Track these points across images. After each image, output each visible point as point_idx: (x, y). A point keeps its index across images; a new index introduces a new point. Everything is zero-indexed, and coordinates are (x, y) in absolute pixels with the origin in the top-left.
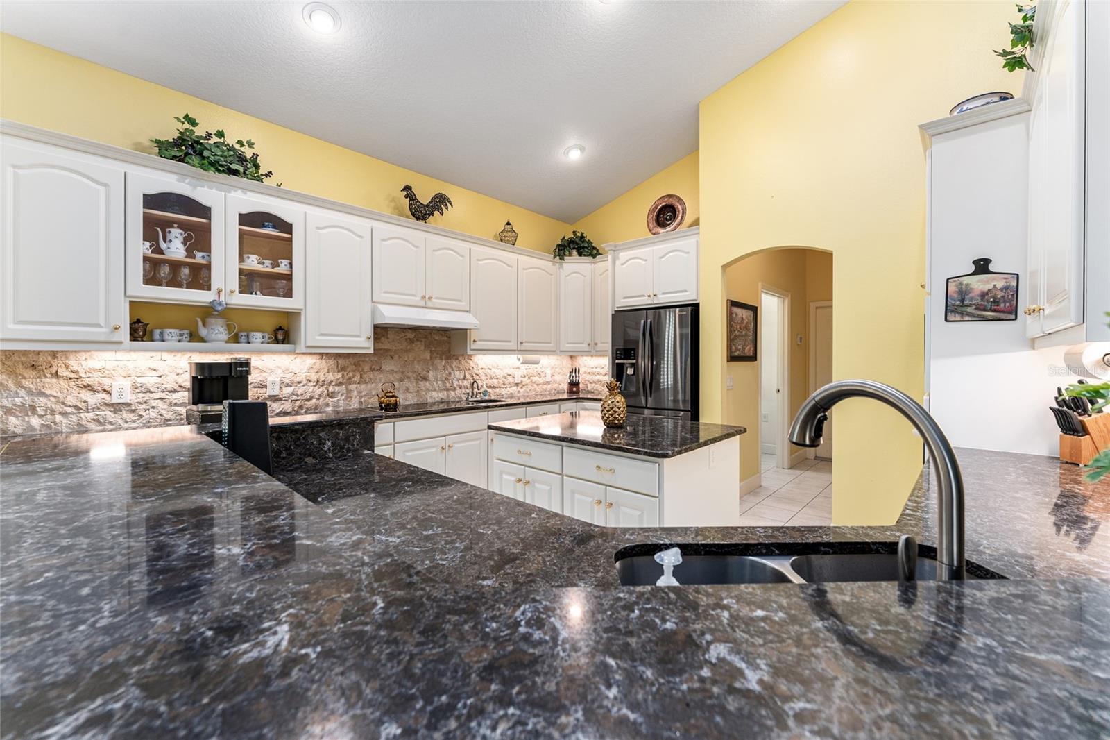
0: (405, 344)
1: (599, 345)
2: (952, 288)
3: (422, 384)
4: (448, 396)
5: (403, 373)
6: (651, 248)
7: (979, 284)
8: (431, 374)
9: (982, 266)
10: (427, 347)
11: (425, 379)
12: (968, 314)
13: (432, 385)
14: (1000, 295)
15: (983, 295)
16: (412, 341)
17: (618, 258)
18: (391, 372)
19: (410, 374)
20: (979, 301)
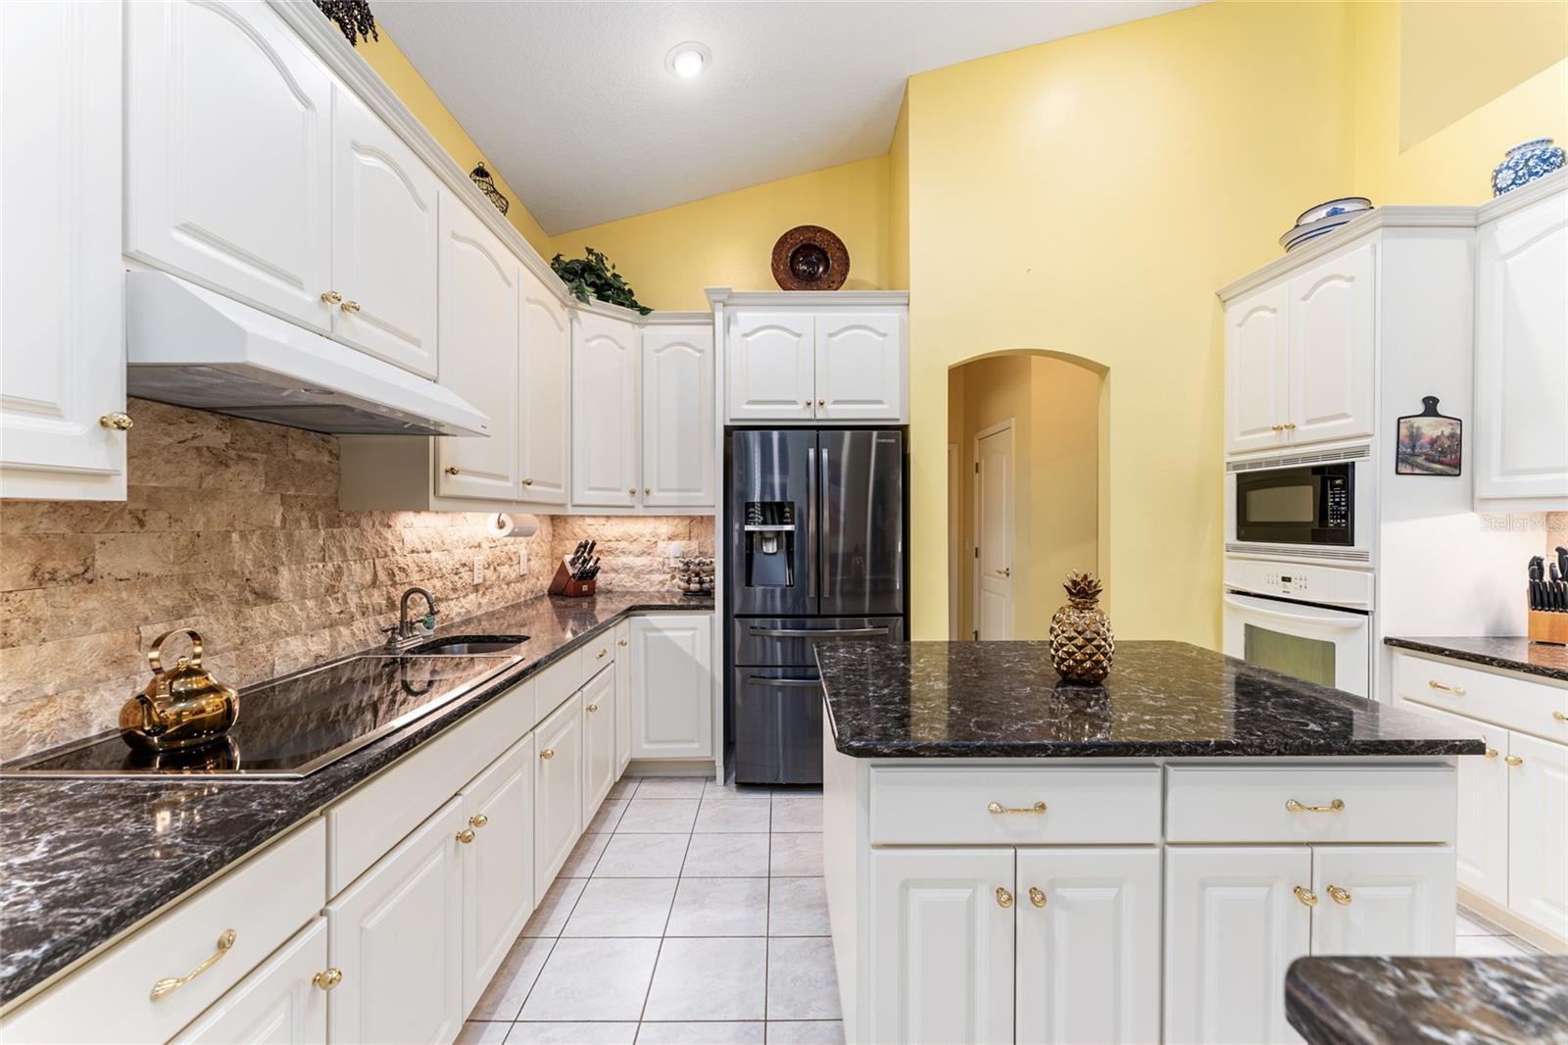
0: (194, 467)
1: (654, 493)
2: (1404, 431)
3: (257, 615)
4: (334, 645)
5: (185, 581)
6: (811, 315)
7: (1429, 428)
8: (285, 577)
9: (1431, 406)
10: (274, 481)
11: (266, 596)
12: (1419, 466)
13: (291, 616)
14: (1447, 443)
15: (1433, 442)
16: (221, 461)
17: (736, 322)
18: (140, 581)
19: (214, 585)
20: (1427, 450)
